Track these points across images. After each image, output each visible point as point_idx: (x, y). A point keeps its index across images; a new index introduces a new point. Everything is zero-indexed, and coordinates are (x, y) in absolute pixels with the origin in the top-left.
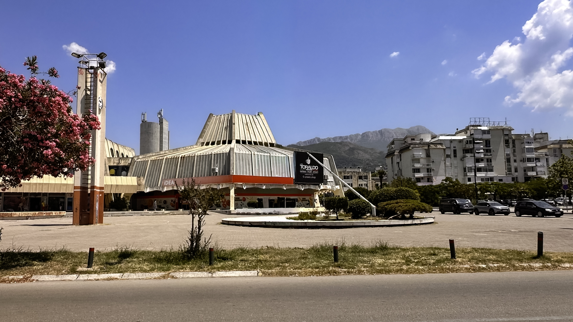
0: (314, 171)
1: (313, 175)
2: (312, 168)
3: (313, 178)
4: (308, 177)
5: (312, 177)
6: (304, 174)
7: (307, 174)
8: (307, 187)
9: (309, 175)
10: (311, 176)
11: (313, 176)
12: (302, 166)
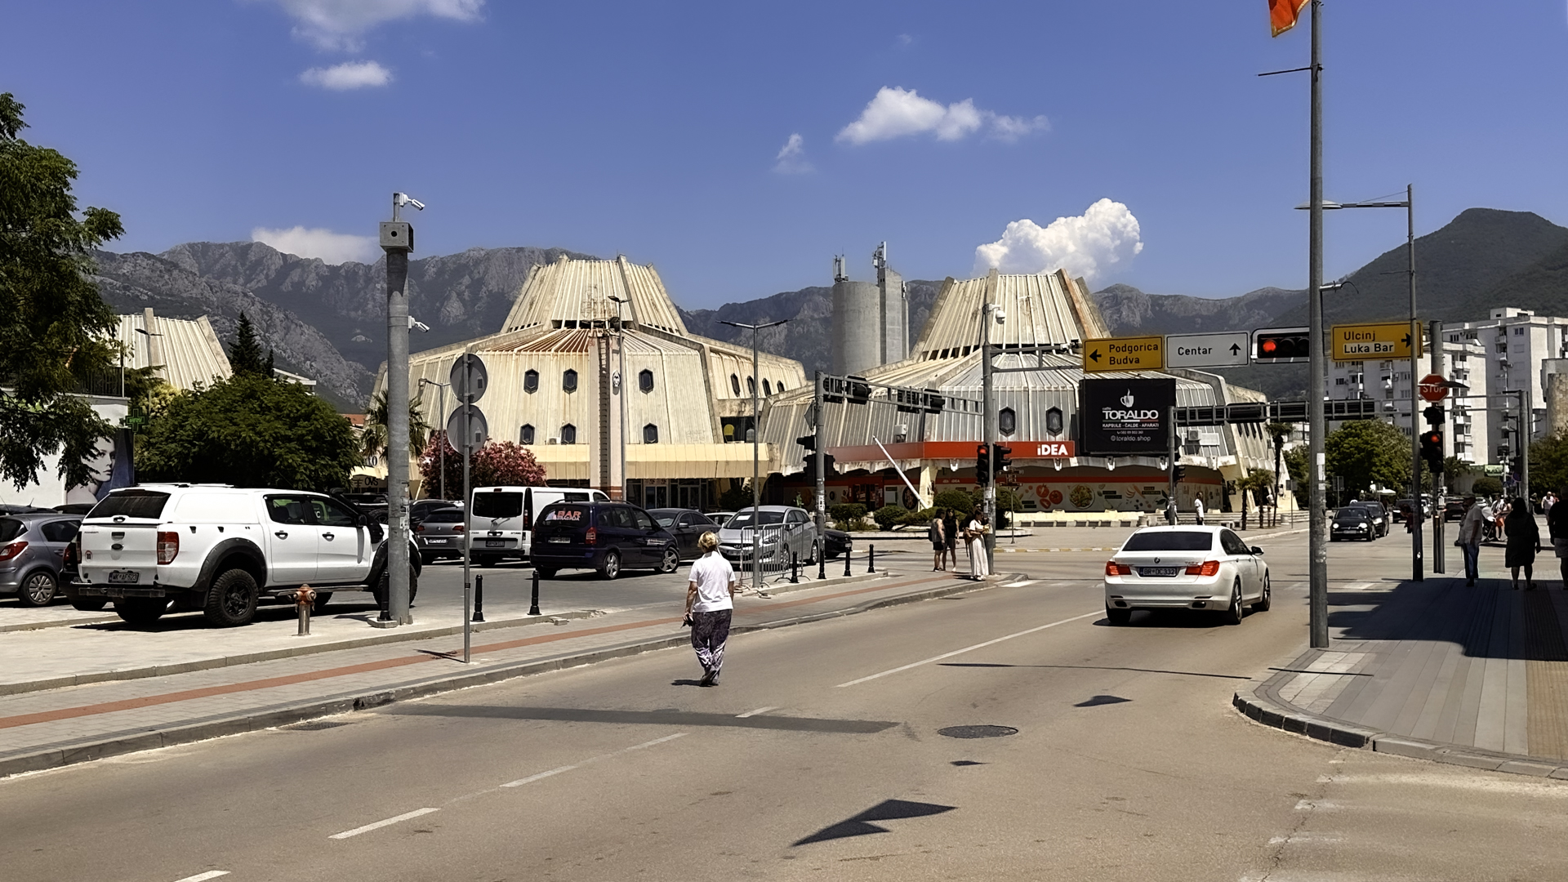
0: (1144, 423)
1: (1140, 432)
2: (1139, 415)
3: (1142, 441)
4: (1126, 439)
5: (1139, 439)
6: (1114, 432)
7: (1123, 433)
8: (1128, 462)
9: (1129, 432)
10: (1136, 436)
11: (1143, 435)
12: (1108, 413)
